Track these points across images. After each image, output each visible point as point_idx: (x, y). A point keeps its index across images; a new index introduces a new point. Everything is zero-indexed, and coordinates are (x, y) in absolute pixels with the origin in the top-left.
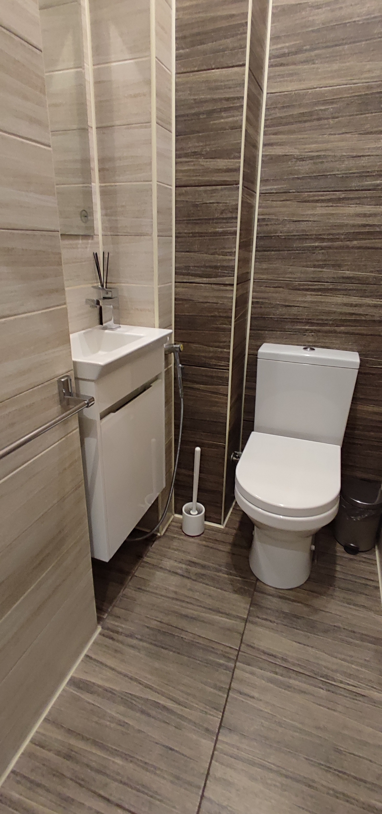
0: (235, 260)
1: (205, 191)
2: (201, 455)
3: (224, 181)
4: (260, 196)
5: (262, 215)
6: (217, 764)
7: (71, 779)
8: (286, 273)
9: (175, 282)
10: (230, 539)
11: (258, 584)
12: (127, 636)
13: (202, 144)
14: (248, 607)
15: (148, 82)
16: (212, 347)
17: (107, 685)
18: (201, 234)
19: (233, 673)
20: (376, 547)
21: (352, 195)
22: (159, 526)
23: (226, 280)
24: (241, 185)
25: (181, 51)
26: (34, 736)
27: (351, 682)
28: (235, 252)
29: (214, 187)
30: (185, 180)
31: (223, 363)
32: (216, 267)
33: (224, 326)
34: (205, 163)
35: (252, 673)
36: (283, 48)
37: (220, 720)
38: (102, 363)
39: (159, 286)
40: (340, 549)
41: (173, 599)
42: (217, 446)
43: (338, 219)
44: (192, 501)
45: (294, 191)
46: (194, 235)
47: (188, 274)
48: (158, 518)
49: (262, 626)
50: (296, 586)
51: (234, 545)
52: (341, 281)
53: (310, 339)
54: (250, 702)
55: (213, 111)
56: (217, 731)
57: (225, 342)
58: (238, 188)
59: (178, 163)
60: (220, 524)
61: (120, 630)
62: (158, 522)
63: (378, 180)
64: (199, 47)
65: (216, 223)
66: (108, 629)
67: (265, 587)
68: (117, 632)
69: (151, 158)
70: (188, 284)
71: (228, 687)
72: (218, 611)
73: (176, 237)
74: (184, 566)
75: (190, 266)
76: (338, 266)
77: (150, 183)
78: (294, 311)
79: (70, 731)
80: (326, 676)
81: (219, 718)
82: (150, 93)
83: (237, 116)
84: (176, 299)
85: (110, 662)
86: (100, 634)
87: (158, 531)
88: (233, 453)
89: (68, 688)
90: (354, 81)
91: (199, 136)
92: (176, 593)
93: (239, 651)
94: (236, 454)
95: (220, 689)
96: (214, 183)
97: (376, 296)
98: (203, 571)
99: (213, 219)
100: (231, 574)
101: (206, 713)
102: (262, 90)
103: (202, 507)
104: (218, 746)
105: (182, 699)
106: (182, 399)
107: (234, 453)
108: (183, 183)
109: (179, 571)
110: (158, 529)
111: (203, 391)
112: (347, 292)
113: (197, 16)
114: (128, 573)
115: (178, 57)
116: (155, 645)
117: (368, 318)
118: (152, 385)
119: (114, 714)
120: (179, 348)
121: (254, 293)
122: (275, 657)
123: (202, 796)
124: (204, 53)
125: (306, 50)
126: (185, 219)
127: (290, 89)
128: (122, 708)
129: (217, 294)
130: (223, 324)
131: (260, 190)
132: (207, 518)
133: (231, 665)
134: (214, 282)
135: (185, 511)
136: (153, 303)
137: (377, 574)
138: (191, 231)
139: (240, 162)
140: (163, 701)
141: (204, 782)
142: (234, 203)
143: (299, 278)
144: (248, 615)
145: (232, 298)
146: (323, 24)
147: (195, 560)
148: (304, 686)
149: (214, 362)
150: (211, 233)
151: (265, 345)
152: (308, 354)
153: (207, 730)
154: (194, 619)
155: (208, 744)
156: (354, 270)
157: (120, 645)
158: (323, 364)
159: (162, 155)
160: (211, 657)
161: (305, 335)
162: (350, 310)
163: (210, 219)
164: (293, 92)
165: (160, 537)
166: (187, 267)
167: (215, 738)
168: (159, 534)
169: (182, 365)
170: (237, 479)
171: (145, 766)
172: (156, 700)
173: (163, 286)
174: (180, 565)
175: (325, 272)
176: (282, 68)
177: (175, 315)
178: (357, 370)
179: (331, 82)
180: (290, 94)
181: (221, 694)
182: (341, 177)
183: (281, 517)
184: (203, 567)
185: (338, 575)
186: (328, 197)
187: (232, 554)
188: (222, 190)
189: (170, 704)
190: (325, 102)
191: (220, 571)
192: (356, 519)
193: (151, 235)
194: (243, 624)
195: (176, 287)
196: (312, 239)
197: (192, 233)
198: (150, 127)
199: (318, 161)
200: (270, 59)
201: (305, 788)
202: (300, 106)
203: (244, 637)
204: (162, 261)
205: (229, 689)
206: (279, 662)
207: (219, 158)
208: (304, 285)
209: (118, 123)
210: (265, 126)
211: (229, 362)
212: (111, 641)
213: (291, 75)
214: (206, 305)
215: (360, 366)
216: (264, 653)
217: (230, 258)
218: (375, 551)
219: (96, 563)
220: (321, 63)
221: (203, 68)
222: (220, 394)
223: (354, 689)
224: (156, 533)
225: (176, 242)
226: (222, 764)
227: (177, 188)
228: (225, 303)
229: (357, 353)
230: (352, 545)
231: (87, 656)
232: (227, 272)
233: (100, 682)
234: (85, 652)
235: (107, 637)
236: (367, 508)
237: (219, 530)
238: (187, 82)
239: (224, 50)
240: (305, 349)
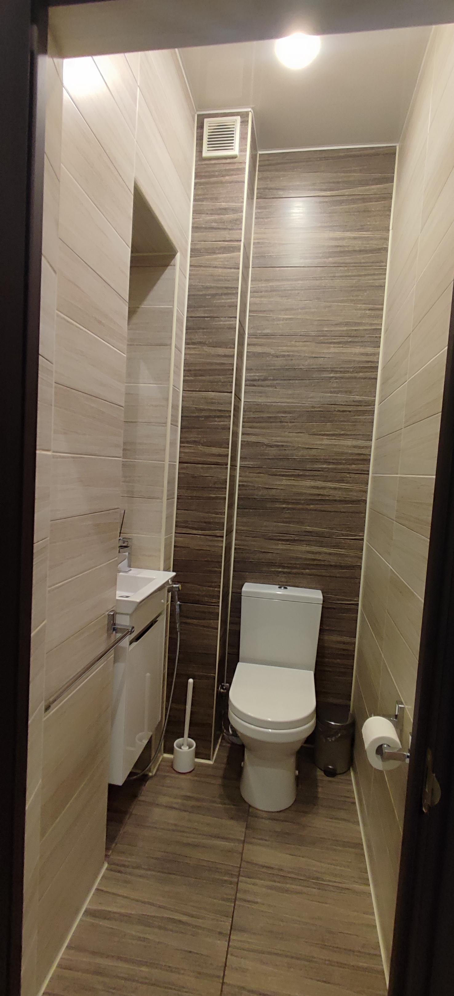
0: (224, 518)
1: (202, 468)
2: (194, 688)
3: (217, 462)
4: (240, 468)
5: (242, 482)
6: (233, 957)
7: (103, 990)
8: (262, 527)
9: (175, 533)
10: (221, 773)
11: (251, 810)
12: (133, 868)
13: (200, 436)
14: (244, 830)
15: (167, 399)
16: (205, 586)
17: (123, 911)
18: (198, 498)
19: (237, 886)
20: (351, 769)
21: (307, 473)
22: (151, 766)
23: (218, 533)
24: (229, 466)
25: (187, 378)
26: (59, 962)
27: (338, 880)
28: (225, 512)
29: (209, 466)
30: (186, 459)
31: (214, 600)
32: (209, 523)
33: (216, 569)
34: (202, 449)
35: (254, 884)
36: (255, 376)
37: (230, 924)
38: (138, 600)
39: (165, 537)
40: (320, 774)
41: (174, 830)
42: (208, 678)
43: (298, 489)
44: (183, 737)
45: (266, 467)
46: (192, 498)
47: (186, 527)
48: (150, 757)
49: (259, 845)
50: (284, 808)
51: (224, 777)
52: (304, 534)
53: (283, 580)
54: (255, 907)
55: (210, 417)
56: (229, 933)
57: (215, 582)
58: (227, 468)
59: (181, 447)
60: (209, 759)
61: (127, 863)
62: (150, 761)
63: (324, 465)
64: (200, 378)
65: (211, 491)
66: (114, 864)
67: (259, 812)
68: (124, 866)
69: (165, 446)
70: (186, 535)
71: (234, 897)
72: (217, 837)
73: (178, 499)
74: (179, 801)
75: (188, 521)
76: (301, 523)
77: (163, 462)
78: (269, 556)
79: (94, 953)
80: (317, 878)
81: (230, 923)
82: (168, 405)
83: (227, 422)
84: (175, 546)
85: (122, 892)
86: (107, 869)
87: (150, 770)
88: (220, 686)
89: (84, 919)
90: (303, 402)
91: (199, 431)
92: (176, 825)
93: (240, 867)
94: (224, 685)
95: (228, 900)
96: (209, 463)
97: (331, 546)
98: (198, 804)
99: (208, 487)
100: (225, 804)
101: (217, 920)
102: (240, 400)
103: (191, 742)
104: (230, 944)
105: (194, 913)
106: (179, 633)
107: (222, 685)
108: (184, 460)
109: (175, 806)
110: (150, 769)
111: (196, 625)
112: (309, 543)
113: (200, 360)
114: (126, 812)
115: (184, 381)
116: (163, 872)
117: (326, 563)
118: (157, 619)
119: (134, 933)
120: (178, 587)
121: (237, 541)
122: (272, 868)
123: (223, 983)
124: (204, 381)
125: (270, 380)
126: (185, 486)
127: (260, 401)
128: (140, 928)
129: (210, 543)
130: (214, 567)
131: (240, 464)
132: (198, 755)
133: (236, 880)
134: (208, 534)
135: (177, 747)
136: (160, 551)
137: (353, 792)
138: (190, 495)
139: (228, 451)
140: (177, 917)
141: (223, 972)
142: (224, 478)
143: (272, 530)
144: (245, 837)
145: (222, 547)
146: (281, 367)
147: (189, 794)
148: (298, 888)
149: (206, 599)
150: (206, 497)
151: (246, 584)
152: (281, 592)
153: (220, 933)
154: (196, 846)
155: (222, 944)
156: (313, 526)
157: (129, 877)
158: (295, 600)
159: (173, 444)
160: (217, 876)
161: (278, 576)
162: (312, 556)
163: (205, 487)
164: (263, 403)
165: (152, 777)
166: (186, 522)
167: (228, 939)
168: (150, 774)
169: (180, 602)
170: (230, 701)
171: (170, 969)
172: (171, 917)
173: (167, 537)
174: (176, 800)
175: (291, 526)
176: (254, 388)
177: (174, 559)
178: (321, 606)
179: (288, 401)
180: (261, 404)
181: (228, 904)
182: (298, 461)
183: (270, 730)
184: (197, 800)
185: (320, 795)
186: (290, 474)
187: (224, 786)
188: (215, 468)
189: (184, 918)
190: (285, 412)
191: (215, 802)
192: (332, 740)
193: (162, 499)
194: (242, 845)
195: (175, 536)
196: (280, 502)
197: (191, 496)
198: (166, 426)
199: (282, 448)
200: (246, 381)
201: (306, 963)
202: (268, 412)
203: (243, 855)
204: (169, 517)
205: (235, 900)
206: (275, 872)
207: (214, 447)
208: (275, 536)
209: (140, 420)
210: (243, 422)
211: (219, 599)
212: (119, 874)
213: (260, 392)
214: (200, 552)
215: (323, 601)
216: (263, 867)
217: (221, 516)
218: (350, 773)
219: (111, 787)
220: (281, 388)
221: (203, 390)
222: (211, 627)
223: (340, 885)
224: (147, 773)
225: (177, 502)
226: (236, 956)
227: (180, 464)
228: (216, 550)
229: (320, 592)
230: (330, 767)
231: (97, 890)
232: (218, 527)
233: (115, 910)
234: (95, 886)
235: (115, 871)
236: (340, 728)
237: (208, 766)
238: (191, 397)
239: (217, 382)
240: (280, 587)
